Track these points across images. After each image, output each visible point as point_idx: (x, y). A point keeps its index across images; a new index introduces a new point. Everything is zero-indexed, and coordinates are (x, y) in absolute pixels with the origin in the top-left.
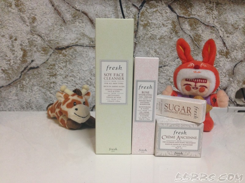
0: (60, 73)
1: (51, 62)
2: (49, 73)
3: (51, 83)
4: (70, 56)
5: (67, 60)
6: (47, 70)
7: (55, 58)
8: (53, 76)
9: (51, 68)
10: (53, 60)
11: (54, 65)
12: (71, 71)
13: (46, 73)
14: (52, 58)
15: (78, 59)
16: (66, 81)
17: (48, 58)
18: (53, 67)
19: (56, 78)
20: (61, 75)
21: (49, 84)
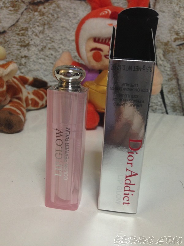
0: (35, 43)
1: (22, 24)
2: (19, 42)
3: (22, 57)
4: (50, 16)
5: (45, 22)
6: (17, 36)
7: (28, 18)
8: (25, 46)
9: (22, 34)
10: (26, 21)
11: (26, 29)
12: (50, 40)
13: (15, 41)
14: (24, 18)
15: (62, 20)
16: (43, 56)
17: (18, 18)
18: (24, 33)
19: (29, 50)
20: (36, 46)
21: (19, 58)
